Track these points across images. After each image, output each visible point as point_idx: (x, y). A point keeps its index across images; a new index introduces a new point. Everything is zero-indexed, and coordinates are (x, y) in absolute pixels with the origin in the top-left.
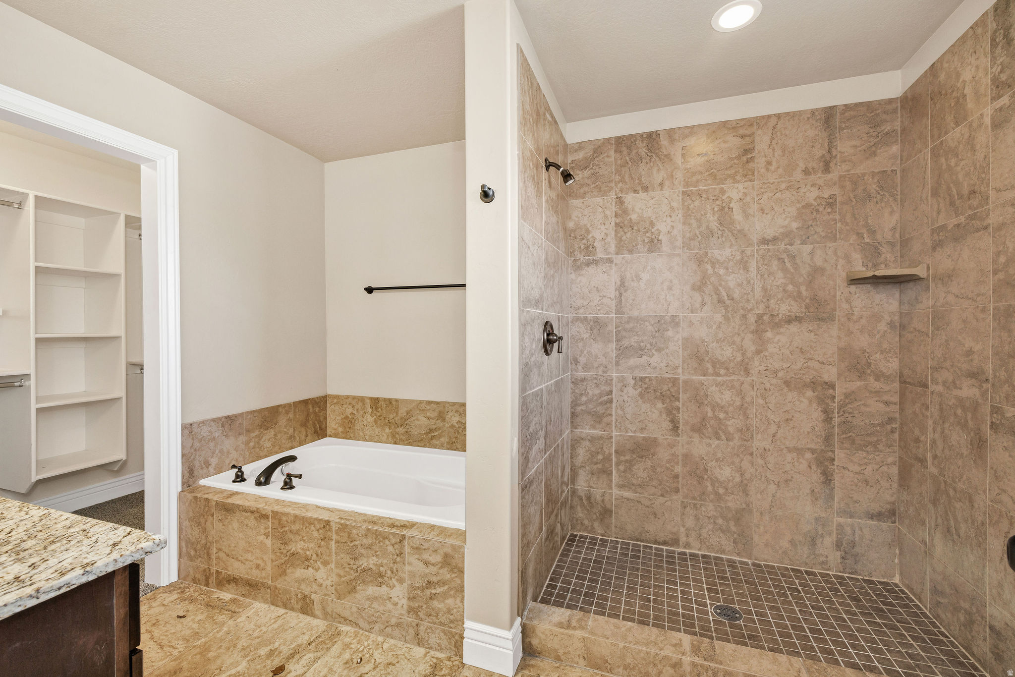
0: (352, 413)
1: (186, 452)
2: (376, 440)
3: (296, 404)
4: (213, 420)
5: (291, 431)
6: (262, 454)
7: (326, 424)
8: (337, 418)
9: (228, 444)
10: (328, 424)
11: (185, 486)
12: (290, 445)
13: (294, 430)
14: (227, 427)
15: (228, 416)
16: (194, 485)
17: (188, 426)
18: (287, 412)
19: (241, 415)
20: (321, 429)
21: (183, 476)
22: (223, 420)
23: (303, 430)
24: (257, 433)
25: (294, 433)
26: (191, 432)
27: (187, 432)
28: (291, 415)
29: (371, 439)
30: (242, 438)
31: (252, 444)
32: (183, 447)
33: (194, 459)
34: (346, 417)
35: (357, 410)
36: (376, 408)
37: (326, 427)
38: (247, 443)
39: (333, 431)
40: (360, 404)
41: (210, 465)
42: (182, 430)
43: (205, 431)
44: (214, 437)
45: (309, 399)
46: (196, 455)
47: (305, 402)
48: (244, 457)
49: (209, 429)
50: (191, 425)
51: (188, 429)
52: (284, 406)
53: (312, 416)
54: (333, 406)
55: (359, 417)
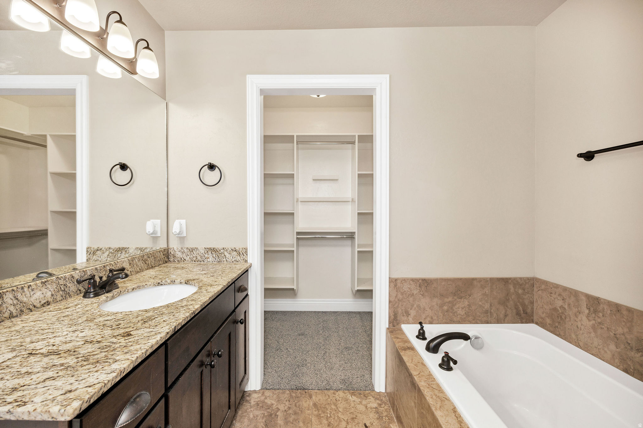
0: (561, 307)
1: (392, 300)
2: (594, 352)
3: (493, 281)
4: (413, 280)
5: (487, 306)
6: (455, 319)
7: (533, 309)
8: (545, 306)
9: (424, 302)
10: (535, 310)
11: (391, 325)
12: (485, 319)
13: (491, 305)
14: (423, 288)
15: (425, 279)
16: (397, 327)
17: (394, 281)
18: (483, 287)
19: (436, 280)
20: (525, 312)
21: (390, 317)
22: (420, 281)
23: (501, 308)
24: (450, 299)
25: (491, 309)
26: (396, 286)
27: (392, 284)
28: (487, 290)
29: (586, 348)
30: (436, 301)
31: (445, 308)
32: (390, 296)
33: (398, 307)
34: (555, 309)
35: (569, 305)
36: (595, 311)
37: (533, 312)
38: (441, 306)
39: (540, 320)
40: (573, 299)
41: (409, 315)
42: (390, 282)
43: (406, 287)
44: (413, 294)
45: (510, 279)
46: (399, 304)
47: (505, 281)
48: (438, 317)
49: (409, 286)
50: (396, 280)
51: (394, 282)
52: (480, 280)
53: (513, 297)
54: (540, 292)
55: (570, 314)
